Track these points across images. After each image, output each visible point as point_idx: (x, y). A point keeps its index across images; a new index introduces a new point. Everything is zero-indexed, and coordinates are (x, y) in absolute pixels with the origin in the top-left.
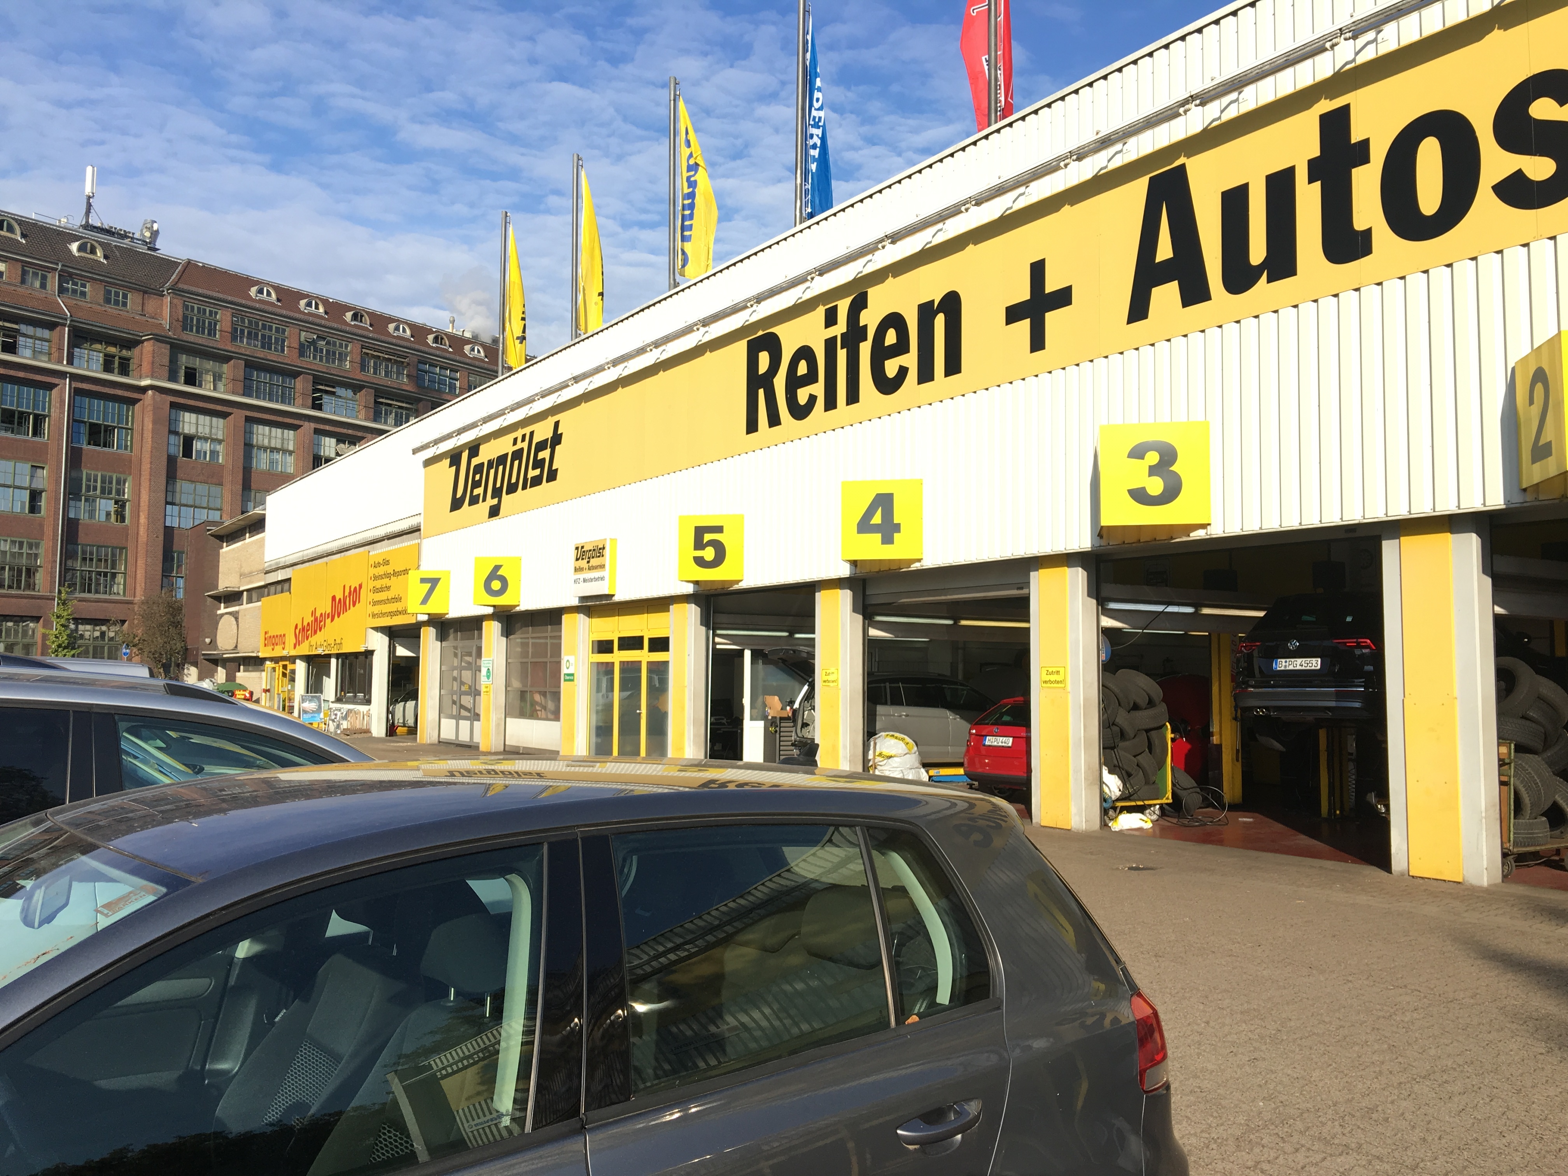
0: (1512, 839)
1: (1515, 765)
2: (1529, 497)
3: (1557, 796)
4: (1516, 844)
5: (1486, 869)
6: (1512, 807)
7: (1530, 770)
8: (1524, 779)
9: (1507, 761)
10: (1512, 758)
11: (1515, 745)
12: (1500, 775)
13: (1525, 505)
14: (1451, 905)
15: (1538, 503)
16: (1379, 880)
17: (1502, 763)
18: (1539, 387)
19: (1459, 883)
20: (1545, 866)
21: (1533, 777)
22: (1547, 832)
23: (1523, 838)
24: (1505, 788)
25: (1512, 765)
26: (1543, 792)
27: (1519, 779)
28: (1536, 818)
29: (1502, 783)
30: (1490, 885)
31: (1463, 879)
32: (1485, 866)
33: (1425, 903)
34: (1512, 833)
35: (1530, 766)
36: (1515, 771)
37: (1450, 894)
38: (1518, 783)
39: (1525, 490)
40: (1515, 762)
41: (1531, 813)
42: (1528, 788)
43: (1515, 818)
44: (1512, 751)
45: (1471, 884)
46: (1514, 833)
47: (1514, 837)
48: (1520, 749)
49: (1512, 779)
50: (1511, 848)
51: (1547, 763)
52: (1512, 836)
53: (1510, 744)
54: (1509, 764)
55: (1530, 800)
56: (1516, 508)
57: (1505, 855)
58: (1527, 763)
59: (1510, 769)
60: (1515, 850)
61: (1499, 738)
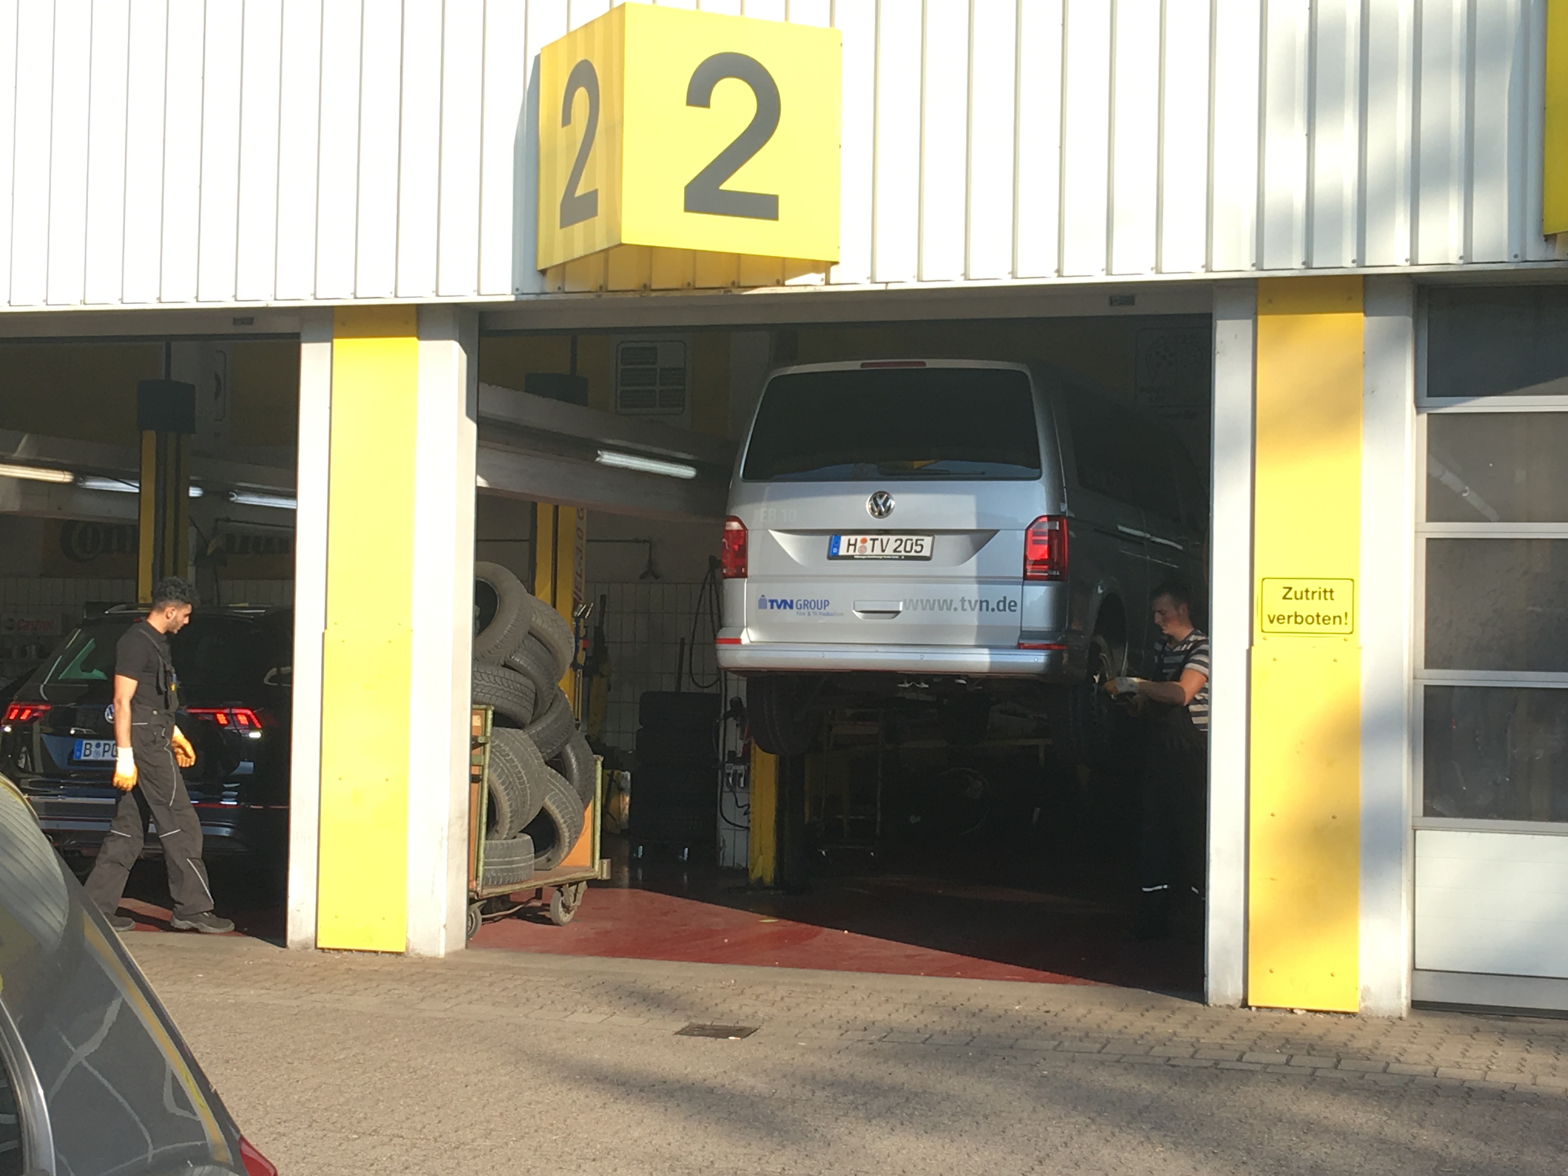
0: (481, 874)
1: (492, 747)
2: (550, 285)
3: (546, 799)
4: (485, 884)
5: (445, 926)
6: (484, 819)
7: (512, 756)
8: (503, 770)
9: (481, 740)
10: (489, 734)
11: (494, 713)
12: (472, 765)
13: (543, 297)
14: (397, 992)
15: (562, 297)
16: (267, 960)
17: (475, 744)
18: (581, 95)
19: (398, 954)
20: (519, 918)
21: (517, 767)
22: (530, 859)
23: (496, 870)
24: (476, 786)
25: (488, 746)
26: (529, 791)
27: (495, 771)
28: (515, 837)
29: (475, 779)
30: (447, 954)
31: (407, 948)
32: (444, 923)
33: (354, 993)
34: (481, 864)
35: (511, 749)
36: (490, 758)
37: (390, 973)
38: (494, 778)
39: (543, 272)
40: (493, 742)
41: (510, 829)
42: (509, 787)
43: (487, 839)
44: (489, 722)
45: (418, 954)
46: (485, 864)
47: (485, 870)
48: (502, 720)
49: (486, 771)
50: (479, 889)
51: (535, 742)
52: (481, 869)
53: (486, 710)
54: (484, 744)
55: (511, 805)
56: (527, 302)
57: (471, 901)
58: (507, 744)
59: (484, 753)
60: (485, 892)
61: (474, 702)
